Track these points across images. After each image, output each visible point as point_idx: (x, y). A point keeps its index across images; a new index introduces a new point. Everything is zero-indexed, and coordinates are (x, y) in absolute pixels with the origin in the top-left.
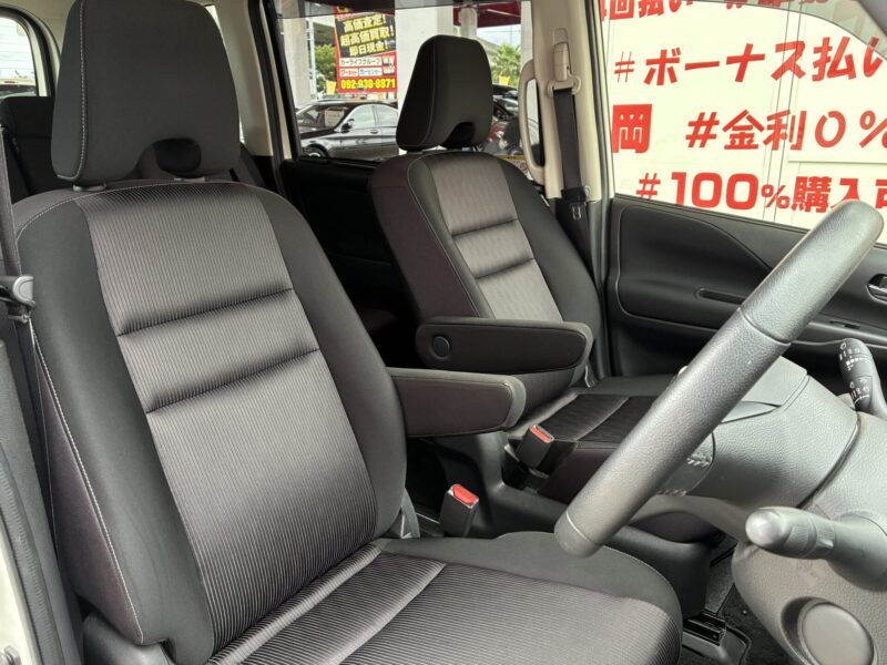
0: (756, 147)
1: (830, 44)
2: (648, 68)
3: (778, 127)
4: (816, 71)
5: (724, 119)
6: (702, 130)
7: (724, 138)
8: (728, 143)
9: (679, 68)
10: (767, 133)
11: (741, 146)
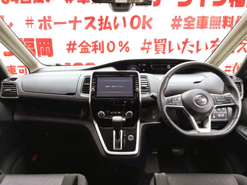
0: (89, 52)
1: (103, 18)
2: (40, 23)
3: (95, 46)
4: (100, 27)
5: (78, 43)
6: (72, 47)
7: (79, 49)
8: (81, 51)
9: (52, 24)
10: (93, 48)
11: (85, 52)
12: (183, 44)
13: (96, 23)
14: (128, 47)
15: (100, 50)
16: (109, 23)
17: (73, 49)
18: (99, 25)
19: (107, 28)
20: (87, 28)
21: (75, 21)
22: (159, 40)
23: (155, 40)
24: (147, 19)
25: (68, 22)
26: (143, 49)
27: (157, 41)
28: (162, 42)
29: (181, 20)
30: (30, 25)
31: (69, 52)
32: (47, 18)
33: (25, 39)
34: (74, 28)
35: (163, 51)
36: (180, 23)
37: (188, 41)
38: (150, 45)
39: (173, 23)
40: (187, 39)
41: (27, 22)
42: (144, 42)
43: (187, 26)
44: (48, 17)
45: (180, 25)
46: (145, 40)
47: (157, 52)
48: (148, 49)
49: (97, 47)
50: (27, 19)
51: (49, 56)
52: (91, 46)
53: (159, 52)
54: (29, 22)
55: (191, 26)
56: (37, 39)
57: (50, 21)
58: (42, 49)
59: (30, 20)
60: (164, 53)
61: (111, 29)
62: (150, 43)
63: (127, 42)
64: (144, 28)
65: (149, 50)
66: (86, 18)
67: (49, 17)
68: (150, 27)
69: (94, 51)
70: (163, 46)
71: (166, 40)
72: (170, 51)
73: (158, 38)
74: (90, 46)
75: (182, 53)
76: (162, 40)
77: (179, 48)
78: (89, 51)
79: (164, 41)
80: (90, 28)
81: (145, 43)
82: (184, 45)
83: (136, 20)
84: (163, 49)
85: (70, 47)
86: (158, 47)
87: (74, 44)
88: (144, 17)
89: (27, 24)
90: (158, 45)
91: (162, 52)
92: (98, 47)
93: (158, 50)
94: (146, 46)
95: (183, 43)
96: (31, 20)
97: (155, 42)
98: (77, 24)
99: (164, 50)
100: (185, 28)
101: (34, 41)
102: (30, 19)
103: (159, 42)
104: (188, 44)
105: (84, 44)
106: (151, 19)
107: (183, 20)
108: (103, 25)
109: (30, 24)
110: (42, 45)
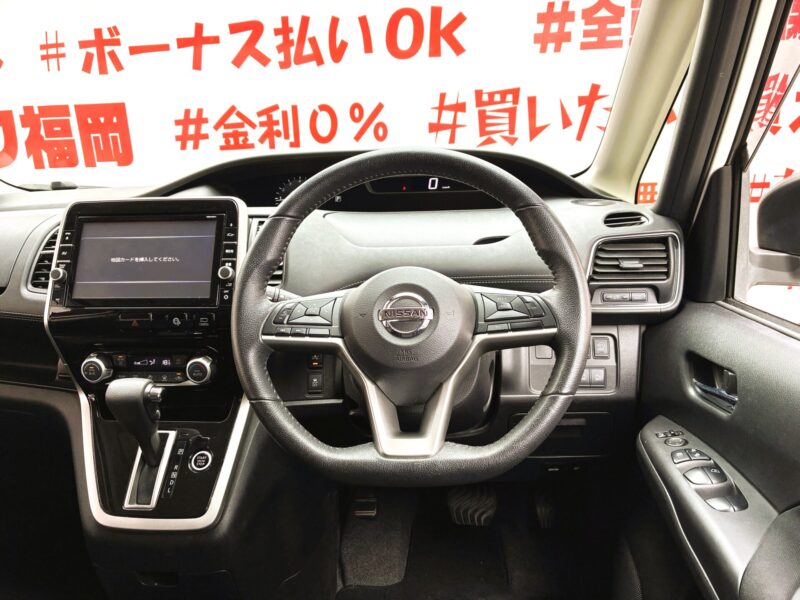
12: (580, 105)
13: (268, 43)
14: (381, 125)
15: (287, 136)
16: (313, 41)
17: (199, 137)
18: (280, 48)
19: (308, 59)
20: (238, 61)
21: (198, 40)
22: (491, 95)
23: (479, 94)
24: (445, 21)
25: (173, 45)
26: (435, 128)
27: (485, 98)
28: (503, 100)
29: (571, 17)
30: (53, 62)
31: (183, 147)
32: (106, 35)
33: (40, 108)
34: (197, 65)
35: (507, 134)
36: (569, 27)
37: (600, 93)
38: (460, 114)
39: (540, 28)
40: (595, 88)
41: (44, 52)
42: (437, 104)
43: (594, 39)
44: (109, 29)
45: (567, 37)
46: (443, 96)
47: (485, 138)
48: (453, 127)
49: (275, 128)
50: (44, 43)
51: (120, 164)
52: (257, 123)
53: (493, 137)
54: (51, 51)
55: (609, 38)
56: (78, 108)
57: (117, 43)
58: (96, 139)
59: (52, 46)
60: (512, 141)
61: (320, 62)
62: (460, 107)
63: (380, 107)
64: (435, 51)
65: (458, 130)
66: (235, 28)
67: (114, 31)
68: (458, 49)
69: (267, 142)
70: (506, 115)
71: (516, 92)
72: (535, 132)
73: (487, 89)
74: (253, 126)
75: (579, 137)
76: (504, 94)
77: (566, 123)
78: (249, 142)
79: (509, 97)
80: (250, 61)
81: (441, 108)
82: (583, 107)
83: (406, 24)
84: (506, 127)
85: (185, 130)
86: (488, 121)
87: (201, 120)
88: (436, 13)
89: (44, 58)
90: (488, 114)
91: (505, 138)
92: (280, 127)
93: (488, 129)
94: (447, 117)
95: (582, 101)
96: (58, 45)
97: (479, 102)
98: (206, 49)
99: (512, 130)
100: (585, 46)
101: (69, 115)
102: (52, 41)
103: (491, 102)
104: (598, 105)
105: (234, 119)
106: (460, 19)
107: (578, 16)
108: (293, 50)
109: (53, 56)
110: (97, 127)
